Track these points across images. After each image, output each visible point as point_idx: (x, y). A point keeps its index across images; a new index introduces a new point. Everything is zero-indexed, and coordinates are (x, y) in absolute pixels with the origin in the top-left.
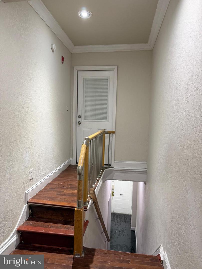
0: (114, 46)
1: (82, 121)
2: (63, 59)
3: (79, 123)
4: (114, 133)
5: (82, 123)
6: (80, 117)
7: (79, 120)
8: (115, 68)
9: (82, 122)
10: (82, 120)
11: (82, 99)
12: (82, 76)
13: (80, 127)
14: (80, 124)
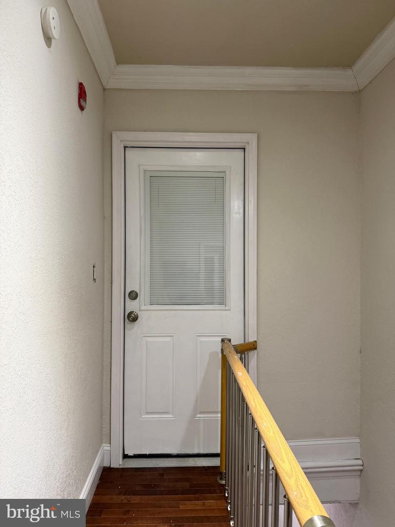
0: (248, 70)
1: (140, 310)
2: (82, 94)
3: (132, 318)
4: (256, 348)
5: (142, 316)
6: (133, 296)
7: (132, 306)
8: (251, 140)
9: (140, 314)
10: (143, 308)
11: (142, 240)
12: (139, 166)
13: (135, 330)
14: (137, 320)
